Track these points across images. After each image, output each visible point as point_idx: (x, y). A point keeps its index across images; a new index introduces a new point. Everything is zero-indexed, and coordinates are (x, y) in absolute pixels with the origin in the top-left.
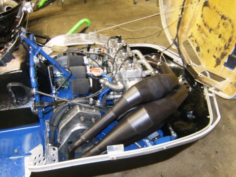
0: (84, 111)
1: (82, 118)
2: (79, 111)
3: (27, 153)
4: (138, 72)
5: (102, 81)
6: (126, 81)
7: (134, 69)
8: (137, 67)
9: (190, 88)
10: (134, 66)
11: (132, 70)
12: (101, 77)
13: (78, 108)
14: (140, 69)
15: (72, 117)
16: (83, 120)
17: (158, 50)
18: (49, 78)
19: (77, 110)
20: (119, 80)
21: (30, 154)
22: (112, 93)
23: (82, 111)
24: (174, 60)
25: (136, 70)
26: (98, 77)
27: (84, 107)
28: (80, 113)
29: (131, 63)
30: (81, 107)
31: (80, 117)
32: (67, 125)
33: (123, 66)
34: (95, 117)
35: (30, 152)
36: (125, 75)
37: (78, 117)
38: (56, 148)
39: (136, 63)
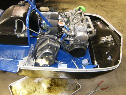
0: (51, 43)
1: (49, 47)
2: (48, 43)
3: (21, 59)
4: (84, 28)
5: (63, 29)
6: (77, 32)
7: (83, 26)
8: (85, 26)
9: (114, 43)
10: (83, 25)
11: (81, 27)
12: (63, 27)
13: (48, 41)
14: (86, 27)
15: (45, 45)
16: (49, 48)
17: (101, 19)
18: (38, 23)
19: (48, 42)
20: (73, 31)
21: (23, 60)
22: (68, 37)
23: (50, 43)
24: (109, 26)
25: (83, 27)
26: (61, 26)
27: (52, 41)
28: (49, 44)
29: (82, 23)
30: (50, 41)
31: (48, 46)
32: (41, 49)
33: (77, 23)
34: (56, 48)
35: (23, 59)
36: (77, 29)
37: (47, 45)
38: (35, 60)
39: (85, 23)
